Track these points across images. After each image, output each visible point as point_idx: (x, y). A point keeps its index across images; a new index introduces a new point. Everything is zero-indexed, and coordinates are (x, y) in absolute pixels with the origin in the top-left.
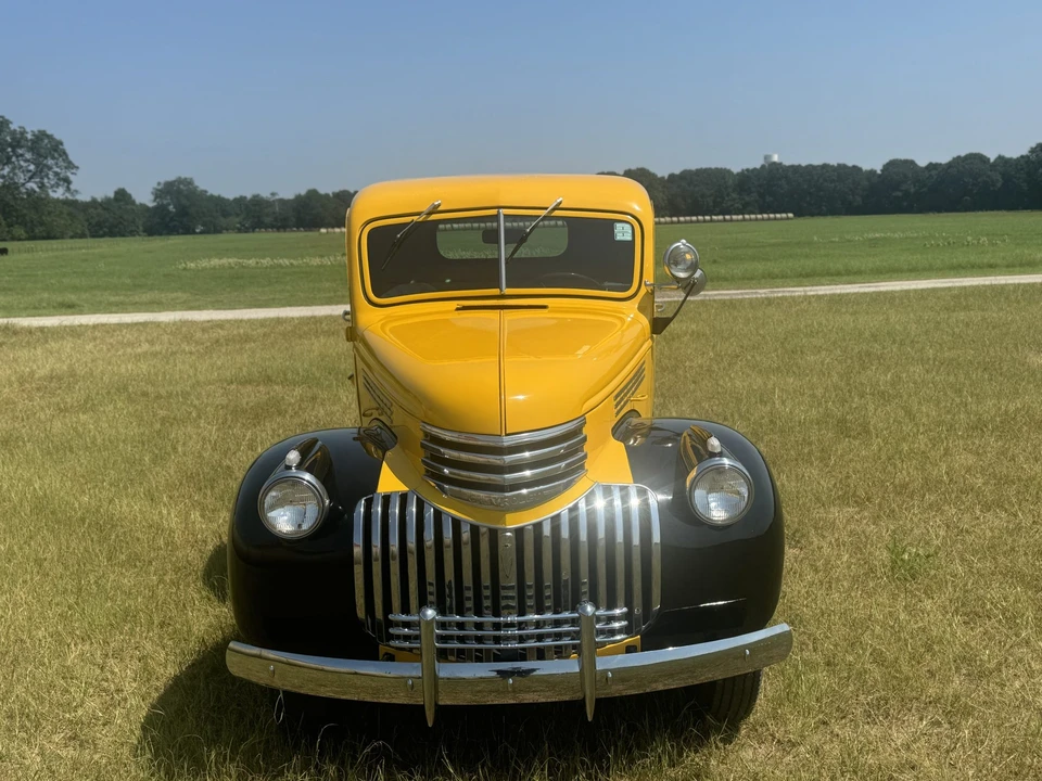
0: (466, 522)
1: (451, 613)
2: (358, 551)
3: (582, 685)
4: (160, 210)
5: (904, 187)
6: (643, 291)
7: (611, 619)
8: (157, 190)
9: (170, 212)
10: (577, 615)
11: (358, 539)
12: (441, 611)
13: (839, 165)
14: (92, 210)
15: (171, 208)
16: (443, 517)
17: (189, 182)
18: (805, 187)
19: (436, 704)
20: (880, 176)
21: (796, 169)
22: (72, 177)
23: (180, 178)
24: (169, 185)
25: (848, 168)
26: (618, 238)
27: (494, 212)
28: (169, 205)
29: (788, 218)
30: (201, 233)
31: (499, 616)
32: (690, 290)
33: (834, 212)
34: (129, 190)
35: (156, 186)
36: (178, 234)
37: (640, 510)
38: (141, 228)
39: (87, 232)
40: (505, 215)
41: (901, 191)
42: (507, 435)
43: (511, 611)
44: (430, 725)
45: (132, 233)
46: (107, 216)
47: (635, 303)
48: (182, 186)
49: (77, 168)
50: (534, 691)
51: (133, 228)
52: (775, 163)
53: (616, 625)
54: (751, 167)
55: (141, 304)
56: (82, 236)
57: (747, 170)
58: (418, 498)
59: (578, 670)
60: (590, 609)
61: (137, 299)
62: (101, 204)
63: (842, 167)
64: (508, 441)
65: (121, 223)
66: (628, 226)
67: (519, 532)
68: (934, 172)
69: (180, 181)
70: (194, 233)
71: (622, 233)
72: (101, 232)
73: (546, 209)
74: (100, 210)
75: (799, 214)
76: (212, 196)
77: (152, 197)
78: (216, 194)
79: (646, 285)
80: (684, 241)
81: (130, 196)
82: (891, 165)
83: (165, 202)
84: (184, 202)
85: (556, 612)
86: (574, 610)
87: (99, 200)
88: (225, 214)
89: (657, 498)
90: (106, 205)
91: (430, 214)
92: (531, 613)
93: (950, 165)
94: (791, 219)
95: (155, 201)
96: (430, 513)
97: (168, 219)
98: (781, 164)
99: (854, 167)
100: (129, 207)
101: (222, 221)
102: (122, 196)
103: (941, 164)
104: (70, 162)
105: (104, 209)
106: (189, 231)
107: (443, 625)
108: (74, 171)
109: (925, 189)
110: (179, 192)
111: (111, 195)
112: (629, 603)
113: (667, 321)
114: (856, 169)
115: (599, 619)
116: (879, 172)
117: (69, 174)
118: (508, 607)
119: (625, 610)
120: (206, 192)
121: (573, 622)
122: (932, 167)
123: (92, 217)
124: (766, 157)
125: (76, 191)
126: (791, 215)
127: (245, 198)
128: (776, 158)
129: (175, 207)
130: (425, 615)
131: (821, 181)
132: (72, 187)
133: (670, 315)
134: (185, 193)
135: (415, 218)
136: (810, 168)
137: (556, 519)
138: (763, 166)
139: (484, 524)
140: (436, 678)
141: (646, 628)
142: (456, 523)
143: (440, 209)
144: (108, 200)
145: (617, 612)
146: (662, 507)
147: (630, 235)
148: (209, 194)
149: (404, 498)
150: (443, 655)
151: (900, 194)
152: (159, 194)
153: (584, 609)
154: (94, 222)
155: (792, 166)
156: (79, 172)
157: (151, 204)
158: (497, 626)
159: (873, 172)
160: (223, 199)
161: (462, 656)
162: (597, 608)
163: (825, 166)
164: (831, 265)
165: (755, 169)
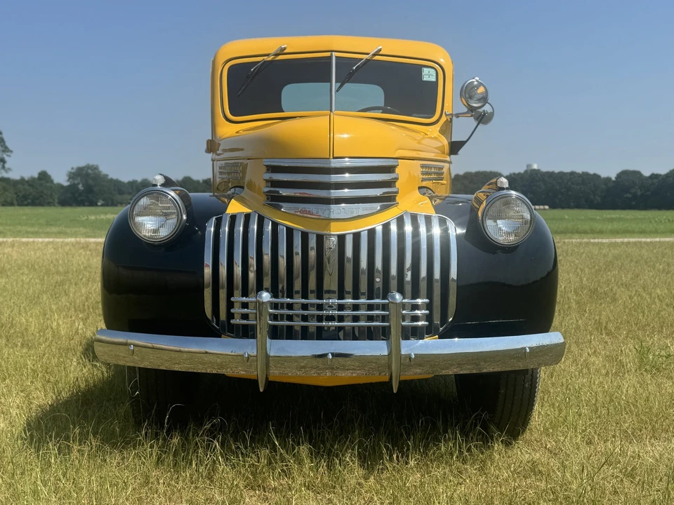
0: (298, 230)
1: (283, 297)
2: (208, 271)
3: (390, 367)
4: (72, 189)
5: (633, 191)
6: (444, 119)
7: (415, 307)
8: (71, 173)
9: (78, 189)
10: (387, 301)
11: (208, 260)
12: (275, 293)
13: (583, 173)
14: (20, 186)
15: (80, 187)
16: (280, 227)
17: (95, 168)
18: (558, 187)
19: (267, 378)
20: (614, 182)
21: (551, 174)
22: (7, 158)
23: (88, 165)
24: (80, 170)
25: (591, 175)
26: (425, 79)
27: (328, 54)
28: (79, 184)
29: (544, 209)
30: (102, 205)
31: (322, 299)
32: (481, 120)
33: (578, 206)
34: (49, 172)
35: (70, 170)
36: (84, 205)
37: (441, 237)
38: (56, 200)
39: (15, 202)
40: (336, 57)
41: (630, 193)
42: (334, 158)
43: (332, 295)
44: (261, 390)
45: (49, 204)
46: (31, 190)
47: (437, 127)
48: (90, 171)
49: (11, 151)
50: (348, 370)
51: (51, 201)
52: (535, 170)
53: (418, 312)
54: (517, 172)
55: (52, 233)
56: (12, 204)
57: (514, 174)
58: (259, 216)
59: (386, 353)
60: (398, 297)
61: (48, 230)
62: (27, 182)
63: (585, 175)
64: (335, 164)
65: (42, 196)
66: (433, 70)
67: (341, 238)
68: (655, 181)
69: (88, 167)
70: (96, 205)
71: (428, 75)
72: (26, 203)
73: (368, 54)
74: (26, 187)
75: (553, 206)
76: (112, 179)
77: (67, 178)
78: (115, 178)
79: (446, 115)
80: (477, 78)
81: (49, 177)
82: (624, 174)
83: (76, 182)
84: (91, 182)
85: (369, 298)
86: (384, 297)
87: (26, 179)
88: (121, 192)
89: (455, 231)
90: (31, 183)
91: (277, 55)
92: (349, 299)
93: (667, 175)
94: (547, 210)
95: (68, 181)
96: (269, 228)
97: (77, 195)
98: (539, 170)
99: (595, 174)
100: (48, 185)
101: (118, 197)
102: (44, 176)
103: (660, 175)
104: (6, 147)
105: (30, 185)
106: (93, 204)
107: (275, 306)
108: (9, 154)
109: (649, 193)
110: (87, 175)
111: (36, 175)
112: (430, 295)
113: (462, 144)
114: (596, 176)
115: (404, 306)
116: (613, 179)
117: (5, 156)
118: (329, 292)
119: (427, 300)
120: (107, 175)
121: (384, 307)
122: (654, 176)
123: (20, 192)
124: (528, 166)
125: (9, 169)
126: (547, 207)
127: (136, 181)
128: (535, 167)
129: (83, 186)
130: (261, 297)
131: (569, 183)
132: (7, 166)
133: (465, 140)
134: (92, 175)
135: (265, 58)
136: (562, 174)
137: (372, 233)
138: (526, 172)
139: (313, 231)
140: (267, 357)
141: (443, 330)
142: (290, 231)
143: (285, 51)
144: (33, 179)
145: (419, 301)
146: (458, 237)
147: (435, 77)
148: (109, 177)
149: (247, 217)
150: (275, 333)
151: (629, 195)
152: (72, 176)
153: (394, 298)
154: (21, 195)
155: (547, 173)
156: (12, 155)
157: (66, 184)
158: (320, 307)
159: (608, 179)
160: (120, 182)
161: (290, 334)
162: (404, 298)
163: (573, 173)
164: (579, 226)
165: (519, 174)
